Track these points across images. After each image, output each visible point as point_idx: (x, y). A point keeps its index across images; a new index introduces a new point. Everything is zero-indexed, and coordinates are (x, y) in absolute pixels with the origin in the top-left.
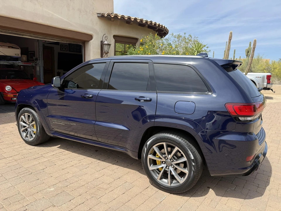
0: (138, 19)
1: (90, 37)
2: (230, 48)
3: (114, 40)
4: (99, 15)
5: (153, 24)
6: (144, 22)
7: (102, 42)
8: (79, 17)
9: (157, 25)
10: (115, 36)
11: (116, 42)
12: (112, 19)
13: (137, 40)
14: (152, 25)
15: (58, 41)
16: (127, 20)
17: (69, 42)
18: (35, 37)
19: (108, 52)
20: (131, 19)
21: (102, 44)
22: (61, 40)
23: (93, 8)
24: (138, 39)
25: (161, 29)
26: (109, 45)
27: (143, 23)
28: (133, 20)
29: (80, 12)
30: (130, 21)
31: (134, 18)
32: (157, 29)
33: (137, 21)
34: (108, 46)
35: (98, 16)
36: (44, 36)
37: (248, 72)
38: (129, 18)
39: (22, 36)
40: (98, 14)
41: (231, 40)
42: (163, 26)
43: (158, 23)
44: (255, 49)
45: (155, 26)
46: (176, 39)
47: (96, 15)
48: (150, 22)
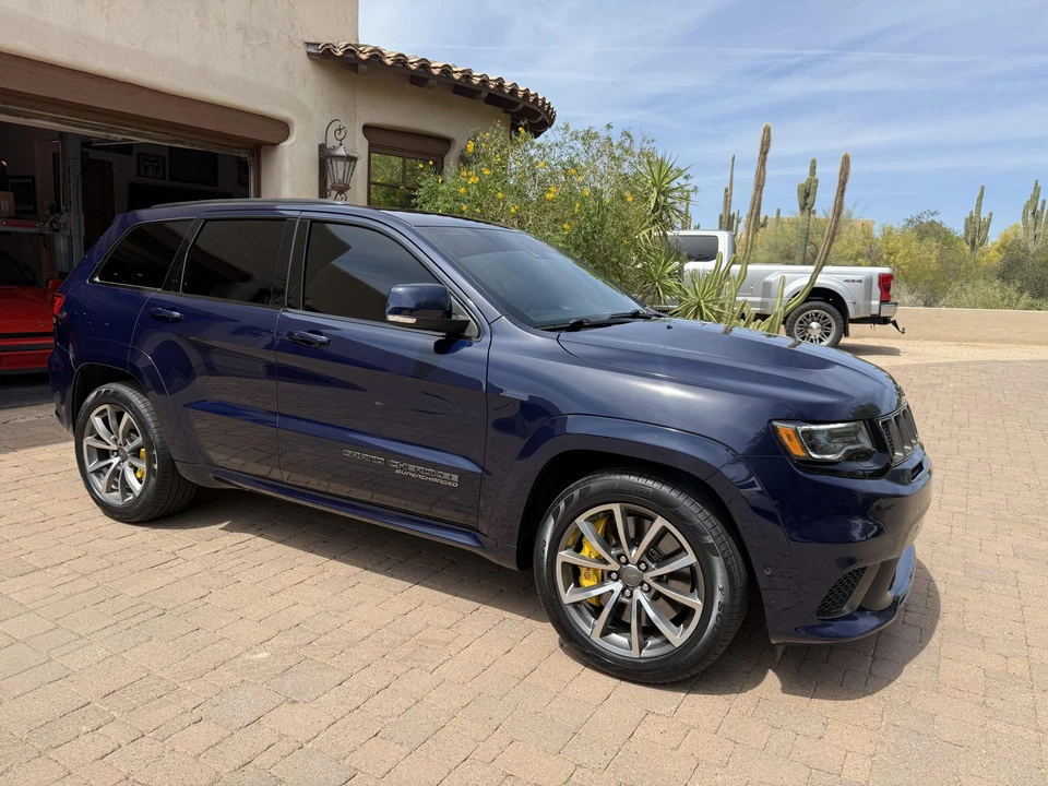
0: (454, 69)
1: (282, 129)
2: (764, 180)
3: (365, 143)
4: (311, 50)
5: (507, 91)
6: (476, 81)
7: (322, 147)
8: (243, 56)
9: (520, 95)
10: (368, 129)
11: (372, 148)
12: (362, 67)
13: (447, 142)
14: (504, 93)
15: (159, 140)
16: (414, 71)
17: (200, 146)
18: (74, 126)
19: (347, 187)
20: (430, 68)
21: (325, 158)
22: (170, 138)
23: (292, 25)
24: (453, 139)
25: (531, 106)
26: (352, 159)
27: (472, 83)
28: (436, 72)
29: (245, 34)
30: (426, 76)
31: (440, 65)
32: (521, 106)
33: (453, 78)
34: (348, 164)
35: (309, 54)
36: (107, 122)
37: (824, 264)
38: (425, 65)
39: (27, 117)
40: (308, 44)
41: (766, 153)
42: (540, 97)
43: (522, 88)
44: (848, 185)
45: (511, 98)
46: (579, 145)
47: (303, 51)
48: (495, 81)
